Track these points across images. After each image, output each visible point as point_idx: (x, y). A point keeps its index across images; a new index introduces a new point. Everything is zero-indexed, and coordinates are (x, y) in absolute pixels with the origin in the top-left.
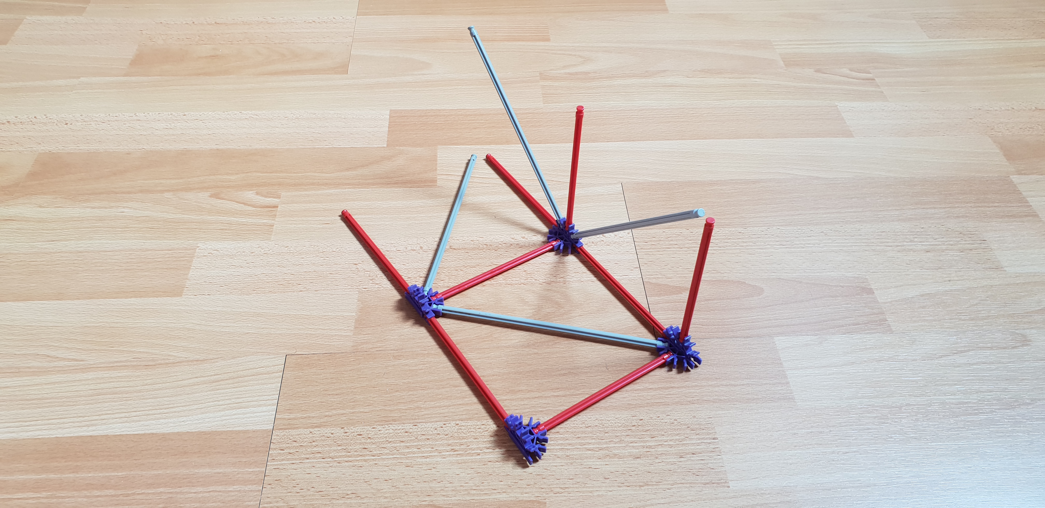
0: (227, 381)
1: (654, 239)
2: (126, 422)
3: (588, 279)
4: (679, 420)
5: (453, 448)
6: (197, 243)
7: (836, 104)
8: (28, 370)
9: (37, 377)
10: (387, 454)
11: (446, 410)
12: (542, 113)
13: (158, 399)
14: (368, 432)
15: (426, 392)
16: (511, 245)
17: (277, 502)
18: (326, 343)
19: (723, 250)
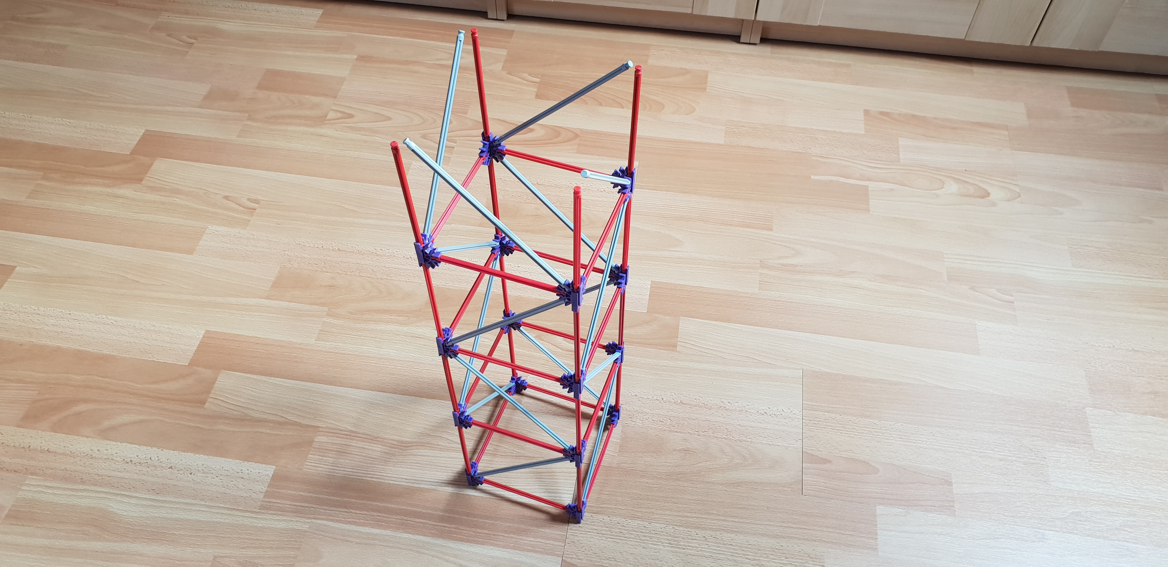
0: (546, 474)
1: (816, 419)
3: (767, 442)
4: (804, 551)
5: (670, 542)
7: (976, 322)
8: (438, 447)
9: (443, 452)
10: (633, 538)
11: (668, 518)
12: (757, 298)
13: (508, 479)
14: (623, 522)
15: (657, 503)
16: (721, 407)
17: (572, 555)
19: (860, 435)
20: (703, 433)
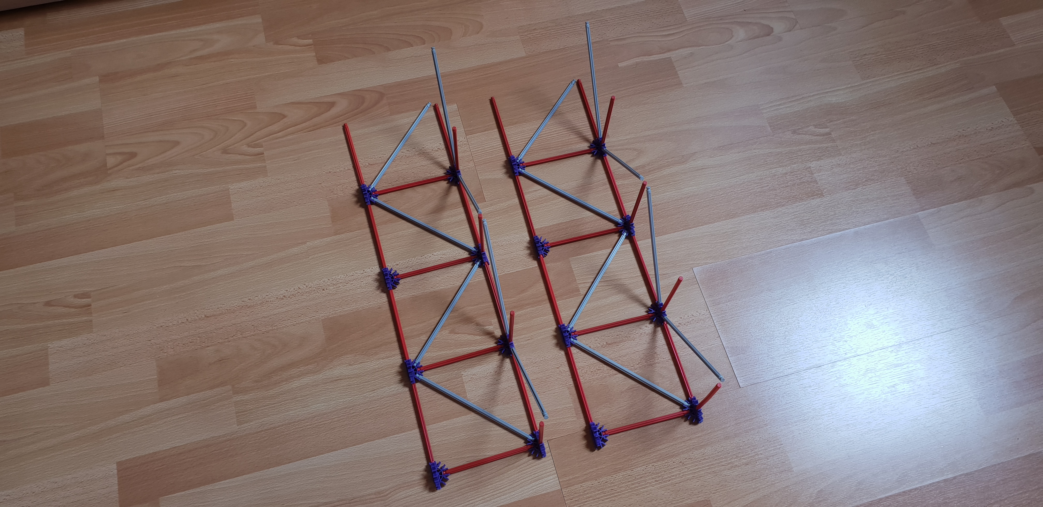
2: (484, 502)
5: (655, 480)
6: (461, 372)
7: (810, 165)
10: (624, 490)
14: (610, 480)
18: (565, 428)
20: (638, 366)
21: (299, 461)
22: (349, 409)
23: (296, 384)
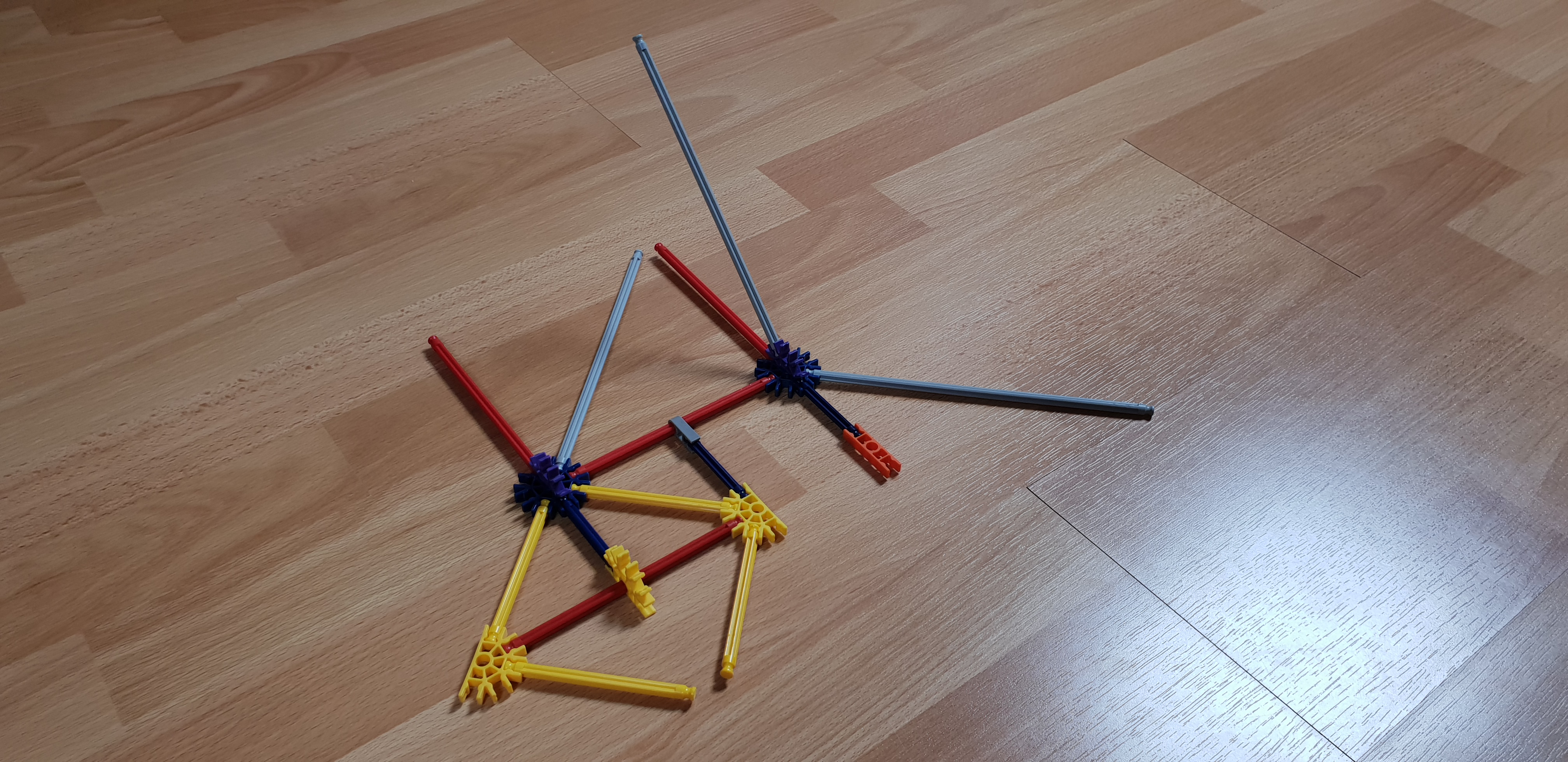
21: (358, 750)
22: (470, 580)
23: (290, 570)
